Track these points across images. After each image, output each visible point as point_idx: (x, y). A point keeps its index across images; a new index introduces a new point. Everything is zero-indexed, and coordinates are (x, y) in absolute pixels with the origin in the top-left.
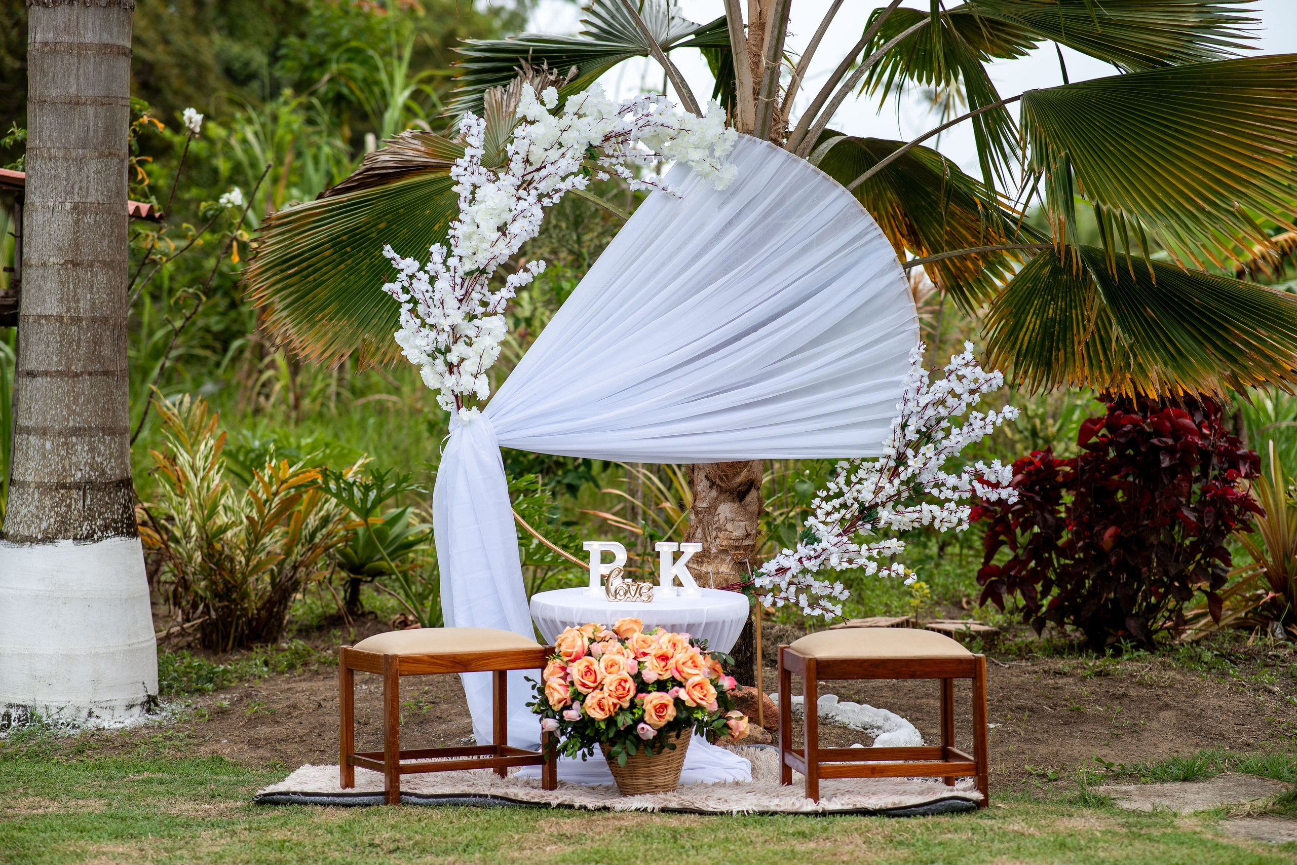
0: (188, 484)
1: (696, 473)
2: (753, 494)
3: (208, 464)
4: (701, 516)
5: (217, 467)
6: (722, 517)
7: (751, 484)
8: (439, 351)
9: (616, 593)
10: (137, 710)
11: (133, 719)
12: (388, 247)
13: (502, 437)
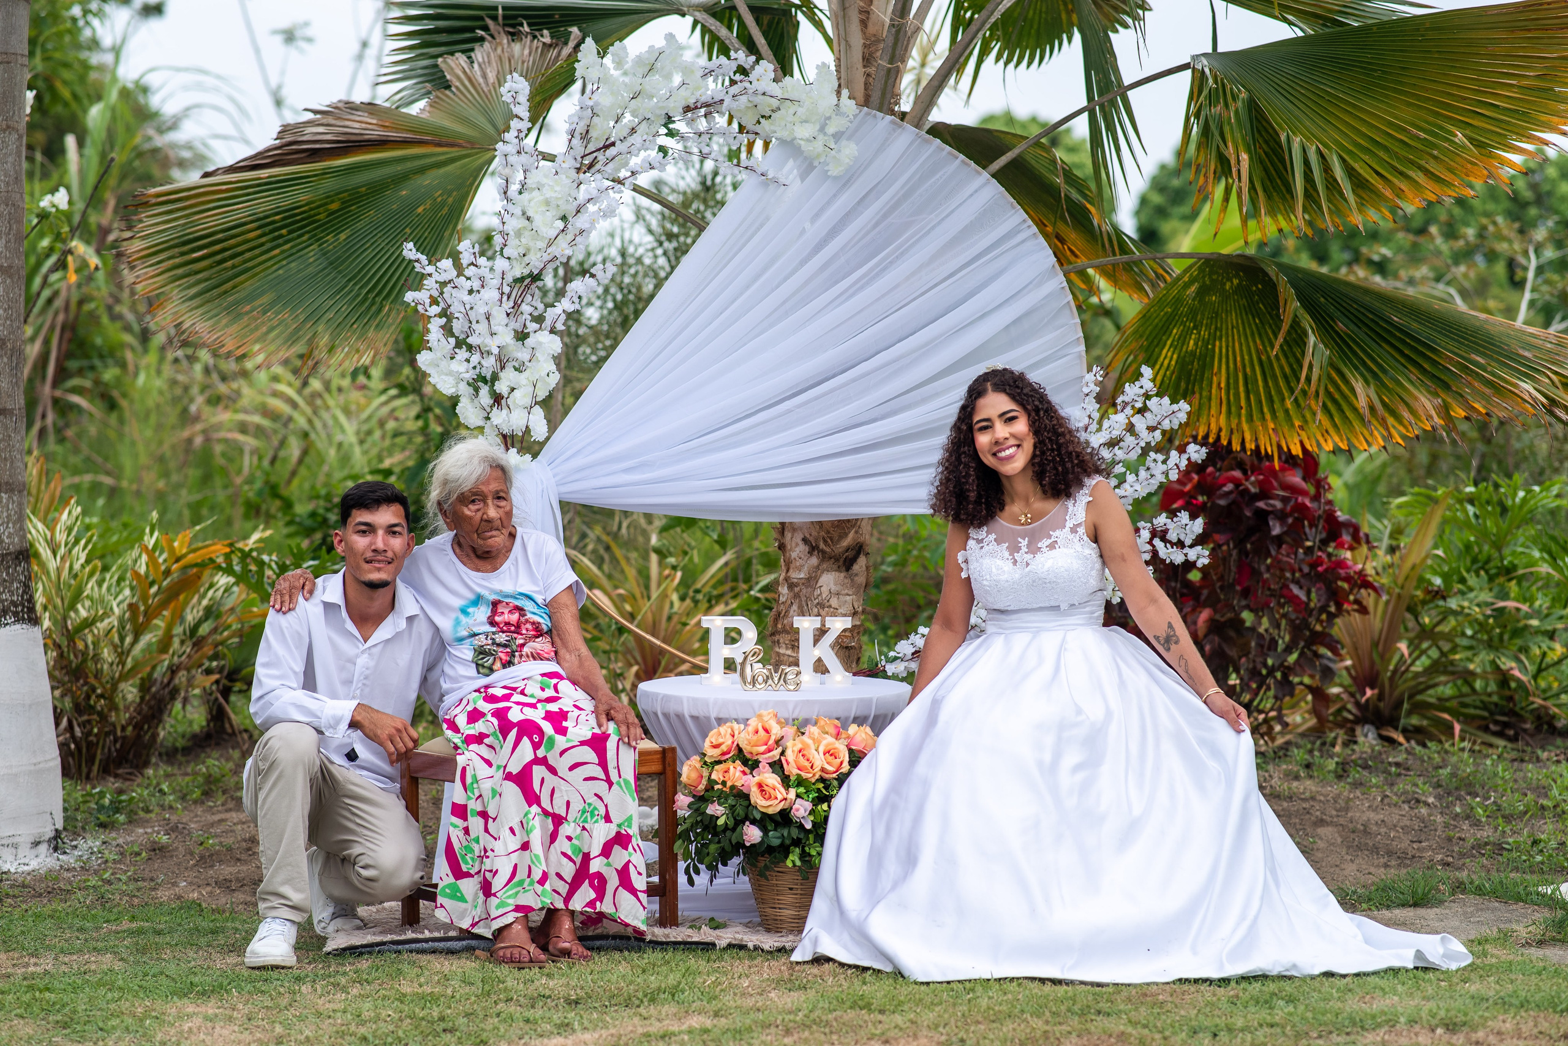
0: (43, 565)
1: (788, 535)
2: (862, 561)
3: (72, 539)
4: (796, 589)
5: (83, 542)
6: (825, 591)
7: (859, 549)
8: (484, 380)
9: (754, 681)
10: (43, 848)
11: (39, 860)
12: (410, 245)
13: (564, 489)
